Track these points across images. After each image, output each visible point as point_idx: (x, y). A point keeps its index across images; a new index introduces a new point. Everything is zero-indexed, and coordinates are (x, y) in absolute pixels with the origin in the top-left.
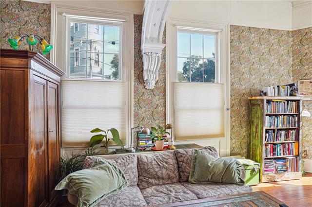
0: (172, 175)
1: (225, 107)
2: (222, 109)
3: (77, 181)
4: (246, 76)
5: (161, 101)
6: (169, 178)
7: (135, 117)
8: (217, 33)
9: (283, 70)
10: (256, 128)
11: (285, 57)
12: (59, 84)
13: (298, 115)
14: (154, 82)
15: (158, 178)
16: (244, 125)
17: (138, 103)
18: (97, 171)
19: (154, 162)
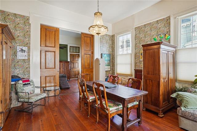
3: (181, 96)
12: (174, 52)
18: (194, 95)
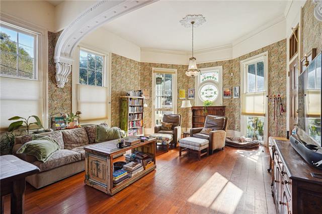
0: (85, 140)
1: (108, 102)
2: (106, 103)
4: (119, 84)
5: (68, 96)
6: (84, 142)
7: (49, 107)
8: (104, 56)
9: (137, 82)
10: (125, 113)
11: (137, 76)
13: (143, 106)
14: (64, 83)
15: (77, 143)
16: (118, 112)
17: (51, 97)
19: (73, 134)
